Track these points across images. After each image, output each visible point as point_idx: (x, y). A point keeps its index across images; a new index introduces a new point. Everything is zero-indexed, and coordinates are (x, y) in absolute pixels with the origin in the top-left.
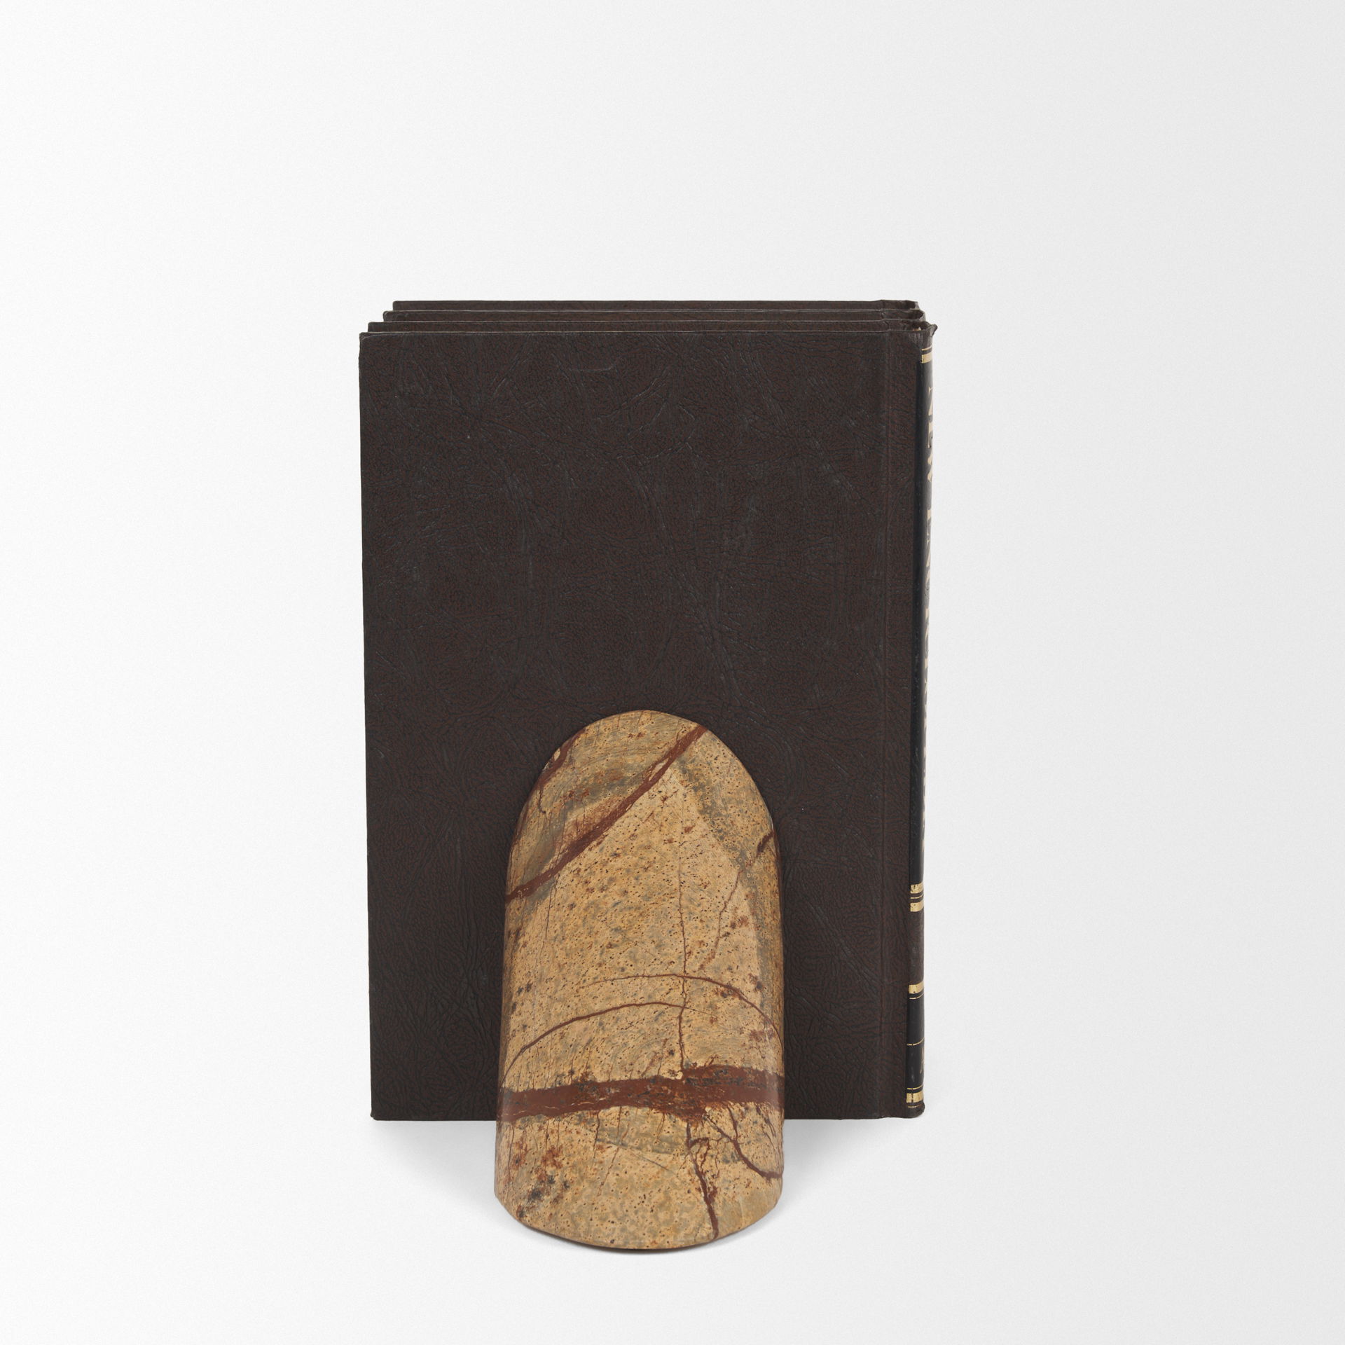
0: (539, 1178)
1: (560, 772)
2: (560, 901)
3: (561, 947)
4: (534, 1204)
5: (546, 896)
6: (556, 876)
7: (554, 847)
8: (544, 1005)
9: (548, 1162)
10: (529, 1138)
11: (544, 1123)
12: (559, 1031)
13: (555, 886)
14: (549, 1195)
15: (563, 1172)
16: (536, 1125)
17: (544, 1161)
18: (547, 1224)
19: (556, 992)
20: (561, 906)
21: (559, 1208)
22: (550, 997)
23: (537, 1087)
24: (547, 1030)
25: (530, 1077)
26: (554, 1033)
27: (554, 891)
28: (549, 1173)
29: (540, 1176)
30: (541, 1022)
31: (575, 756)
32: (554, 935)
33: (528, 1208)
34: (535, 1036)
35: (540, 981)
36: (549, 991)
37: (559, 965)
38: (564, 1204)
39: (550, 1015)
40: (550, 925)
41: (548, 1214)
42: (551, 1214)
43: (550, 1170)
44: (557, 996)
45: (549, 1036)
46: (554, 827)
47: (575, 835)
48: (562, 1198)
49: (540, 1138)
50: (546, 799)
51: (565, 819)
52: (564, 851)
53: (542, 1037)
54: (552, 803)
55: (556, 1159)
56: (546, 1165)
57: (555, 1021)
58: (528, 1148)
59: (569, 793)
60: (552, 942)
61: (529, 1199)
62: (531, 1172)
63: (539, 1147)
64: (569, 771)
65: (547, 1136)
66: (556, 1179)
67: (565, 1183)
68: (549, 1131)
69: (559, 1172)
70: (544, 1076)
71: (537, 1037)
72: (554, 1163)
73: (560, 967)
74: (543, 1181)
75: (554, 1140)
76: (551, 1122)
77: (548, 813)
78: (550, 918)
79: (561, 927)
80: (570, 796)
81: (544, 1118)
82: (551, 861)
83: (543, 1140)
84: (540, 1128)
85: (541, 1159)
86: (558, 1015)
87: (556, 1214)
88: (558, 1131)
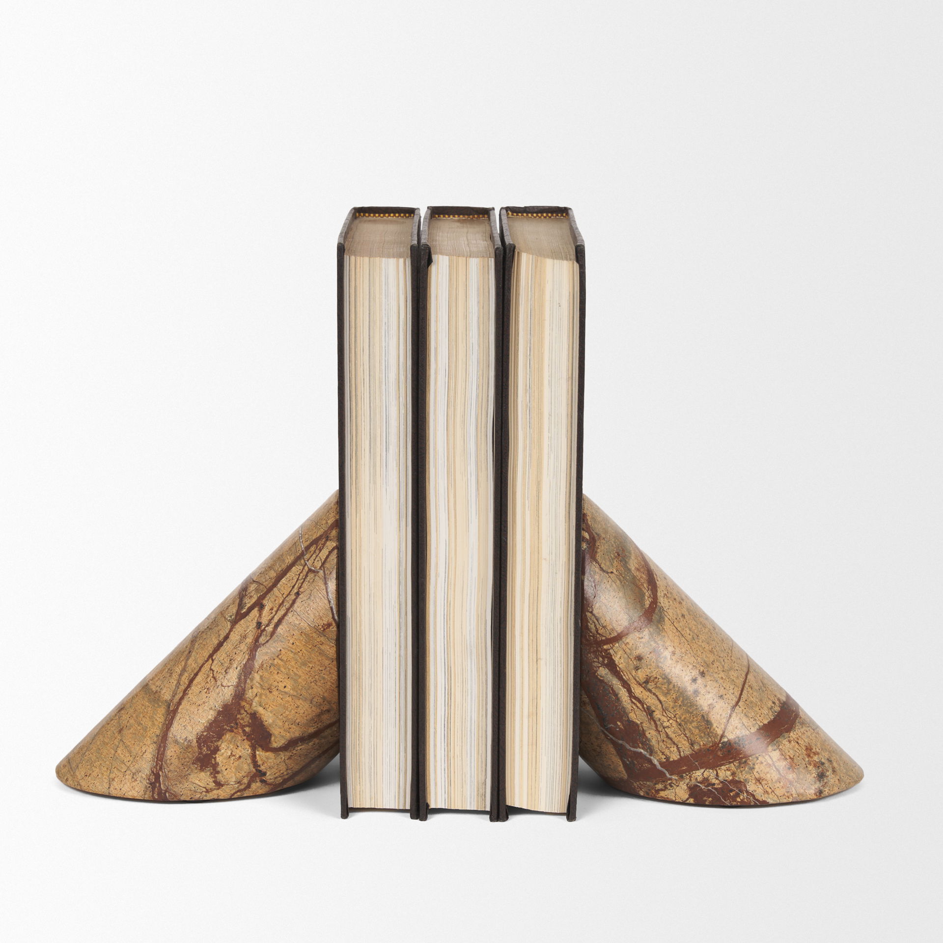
0: (815, 766)
1: (599, 544)
2: (675, 617)
3: (701, 641)
4: (825, 781)
5: (663, 618)
6: (658, 604)
7: (640, 589)
8: (724, 678)
9: (812, 755)
10: (786, 751)
11: (789, 737)
12: (746, 686)
13: (663, 610)
14: (828, 771)
15: (822, 755)
16: (785, 742)
17: (809, 756)
18: (840, 786)
19: (723, 667)
20: (678, 619)
21: (839, 774)
22: (723, 671)
23: (766, 722)
24: (740, 689)
25: (755, 720)
26: (745, 689)
27: (665, 613)
28: (817, 760)
29: (814, 765)
30: (732, 687)
31: (597, 531)
32: (691, 637)
33: (823, 786)
34: (736, 697)
35: (708, 666)
36: (719, 669)
37: (710, 651)
38: (838, 771)
39: (733, 680)
40: (683, 633)
41: (837, 781)
42: (838, 780)
43: (816, 758)
44: (726, 668)
45: (745, 692)
46: (628, 578)
47: (644, 576)
48: (835, 768)
49: (794, 747)
50: (605, 564)
51: (629, 570)
52: (648, 588)
53: (741, 694)
54: (612, 564)
55: (813, 751)
56: (812, 757)
57: (740, 681)
58: (792, 756)
59: (616, 554)
60: (694, 641)
61: (820, 781)
62: (807, 767)
63: (798, 751)
64: (603, 541)
65: (798, 743)
66: (823, 760)
67: (828, 759)
68: (796, 739)
69: (820, 756)
70: (764, 714)
71: (738, 696)
72: (815, 754)
73: (711, 652)
74: (819, 767)
75: (803, 742)
76: (791, 734)
77: (615, 571)
78: (679, 629)
79: (690, 630)
80: (619, 555)
81: (786, 735)
82: (646, 598)
83: (797, 746)
84: (790, 742)
85: (806, 757)
86: (738, 677)
87: (840, 778)
88: (800, 737)
